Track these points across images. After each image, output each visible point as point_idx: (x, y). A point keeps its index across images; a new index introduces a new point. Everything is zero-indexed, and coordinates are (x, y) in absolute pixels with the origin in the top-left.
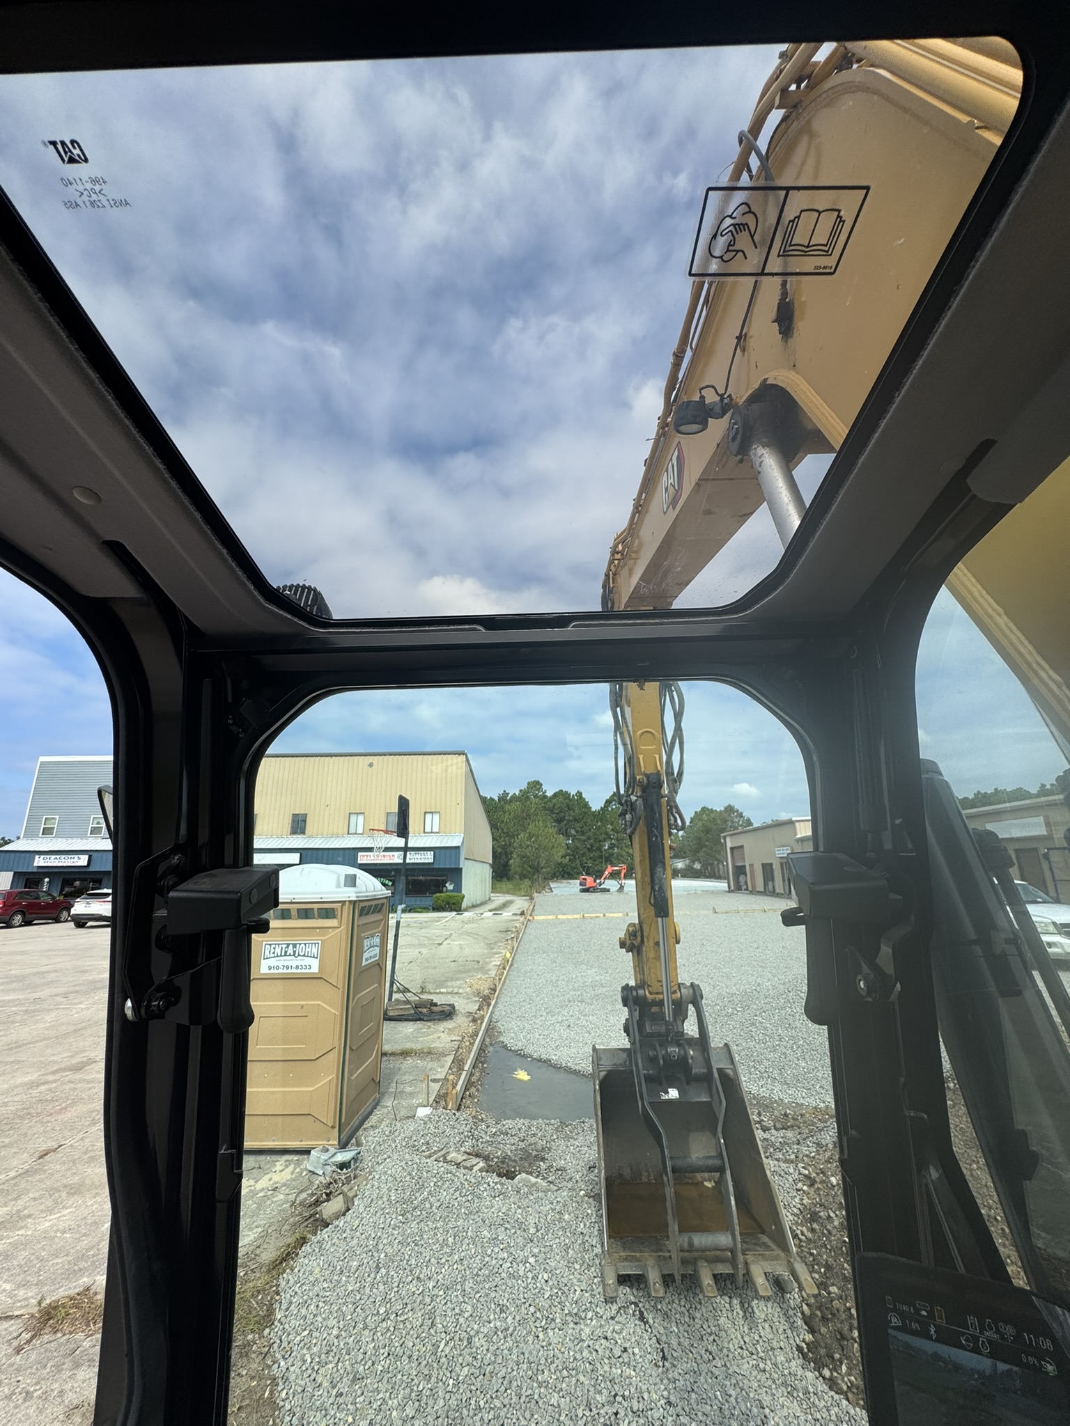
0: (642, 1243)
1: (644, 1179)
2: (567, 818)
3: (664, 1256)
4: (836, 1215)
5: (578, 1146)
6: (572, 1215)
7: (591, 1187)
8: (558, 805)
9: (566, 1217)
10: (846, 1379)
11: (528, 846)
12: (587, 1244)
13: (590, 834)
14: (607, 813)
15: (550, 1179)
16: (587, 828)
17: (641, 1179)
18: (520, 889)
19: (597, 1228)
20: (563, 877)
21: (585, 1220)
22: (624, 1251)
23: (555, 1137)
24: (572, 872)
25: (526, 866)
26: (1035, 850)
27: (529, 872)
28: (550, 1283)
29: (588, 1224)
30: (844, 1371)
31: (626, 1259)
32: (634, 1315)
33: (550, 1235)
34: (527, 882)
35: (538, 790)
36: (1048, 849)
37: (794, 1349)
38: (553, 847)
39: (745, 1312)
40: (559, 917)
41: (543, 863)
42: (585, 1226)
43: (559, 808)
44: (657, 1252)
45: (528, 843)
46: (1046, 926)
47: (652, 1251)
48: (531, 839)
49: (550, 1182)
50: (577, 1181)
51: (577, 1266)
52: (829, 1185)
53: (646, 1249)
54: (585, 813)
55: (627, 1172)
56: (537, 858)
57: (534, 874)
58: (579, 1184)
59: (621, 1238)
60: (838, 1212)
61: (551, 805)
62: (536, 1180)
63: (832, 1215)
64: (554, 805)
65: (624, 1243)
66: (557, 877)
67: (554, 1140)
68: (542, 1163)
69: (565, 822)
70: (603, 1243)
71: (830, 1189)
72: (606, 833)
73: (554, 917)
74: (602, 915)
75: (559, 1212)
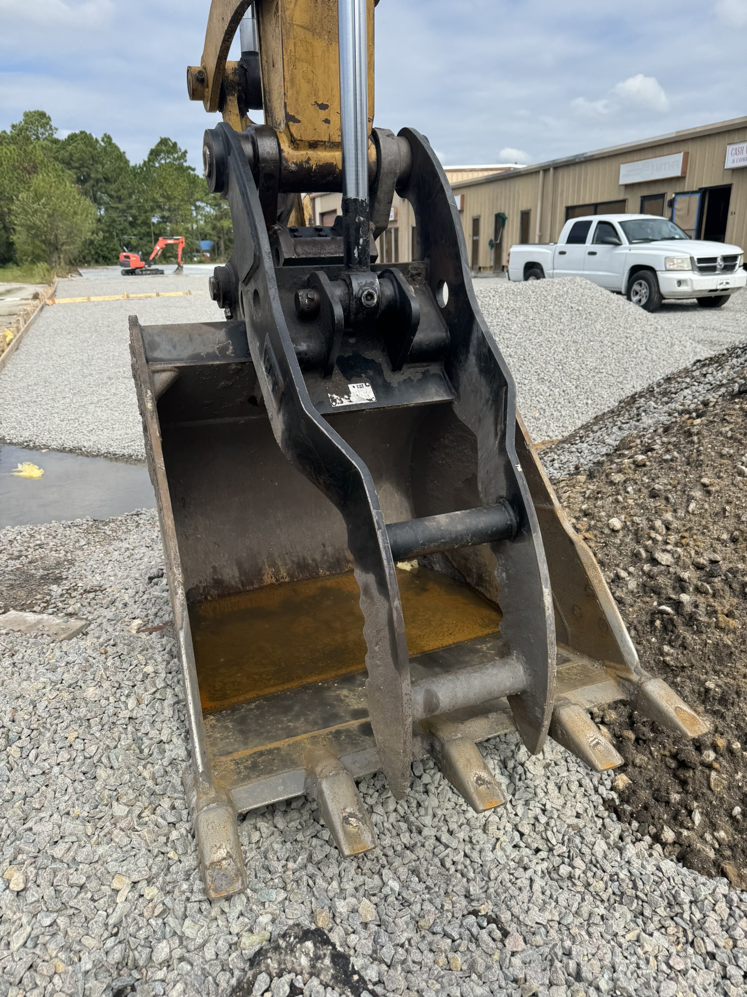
0: (287, 710)
1: (268, 579)
2: (93, 175)
3: (347, 731)
4: (630, 573)
5: (128, 549)
6: (106, 685)
7: (154, 610)
8: (78, 155)
9: (91, 692)
10: (708, 837)
11: (36, 211)
12: (147, 742)
13: (132, 201)
14: (152, 169)
15: (70, 610)
16: (126, 192)
17: (261, 580)
18: (32, 276)
19: (170, 700)
20: (97, 262)
21: (139, 690)
22: (245, 743)
23: (83, 542)
24: (109, 256)
25: (38, 243)
26: (662, 196)
27: (44, 251)
28: (32, 896)
29: (147, 697)
30: (697, 822)
31: (254, 767)
32: (314, 972)
33: (44, 746)
34: (43, 265)
35: (43, 126)
36: (677, 194)
37: (601, 808)
38: (75, 213)
39: (511, 777)
40: (93, 299)
41: (63, 238)
42: (139, 703)
43: (79, 159)
44: (326, 722)
45: (36, 206)
46: (682, 262)
47: (315, 723)
48: (39, 200)
49: (70, 615)
50: (125, 605)
51: (120, 810)
52: (607, 531)
53: (300, 723)
54: (121, 169)
55: (231, 574)
56: (52, 229)
57: (51, 253)
58: (128, 610)
59: (234, 709)
60: (631, 569)
61: (67, 154)
62: (40, 617)
63: (623, 574)
64: (71, 155)
65: (242, 721)
66: (89, 263)
67: (81, 548)
68: (54, 587)
69: (91, 182)
70: (188, 732)
71: (607, 536)
72: (154, 200)
73: (84, 299)
74: (154, 295)
75: (72, 686)
